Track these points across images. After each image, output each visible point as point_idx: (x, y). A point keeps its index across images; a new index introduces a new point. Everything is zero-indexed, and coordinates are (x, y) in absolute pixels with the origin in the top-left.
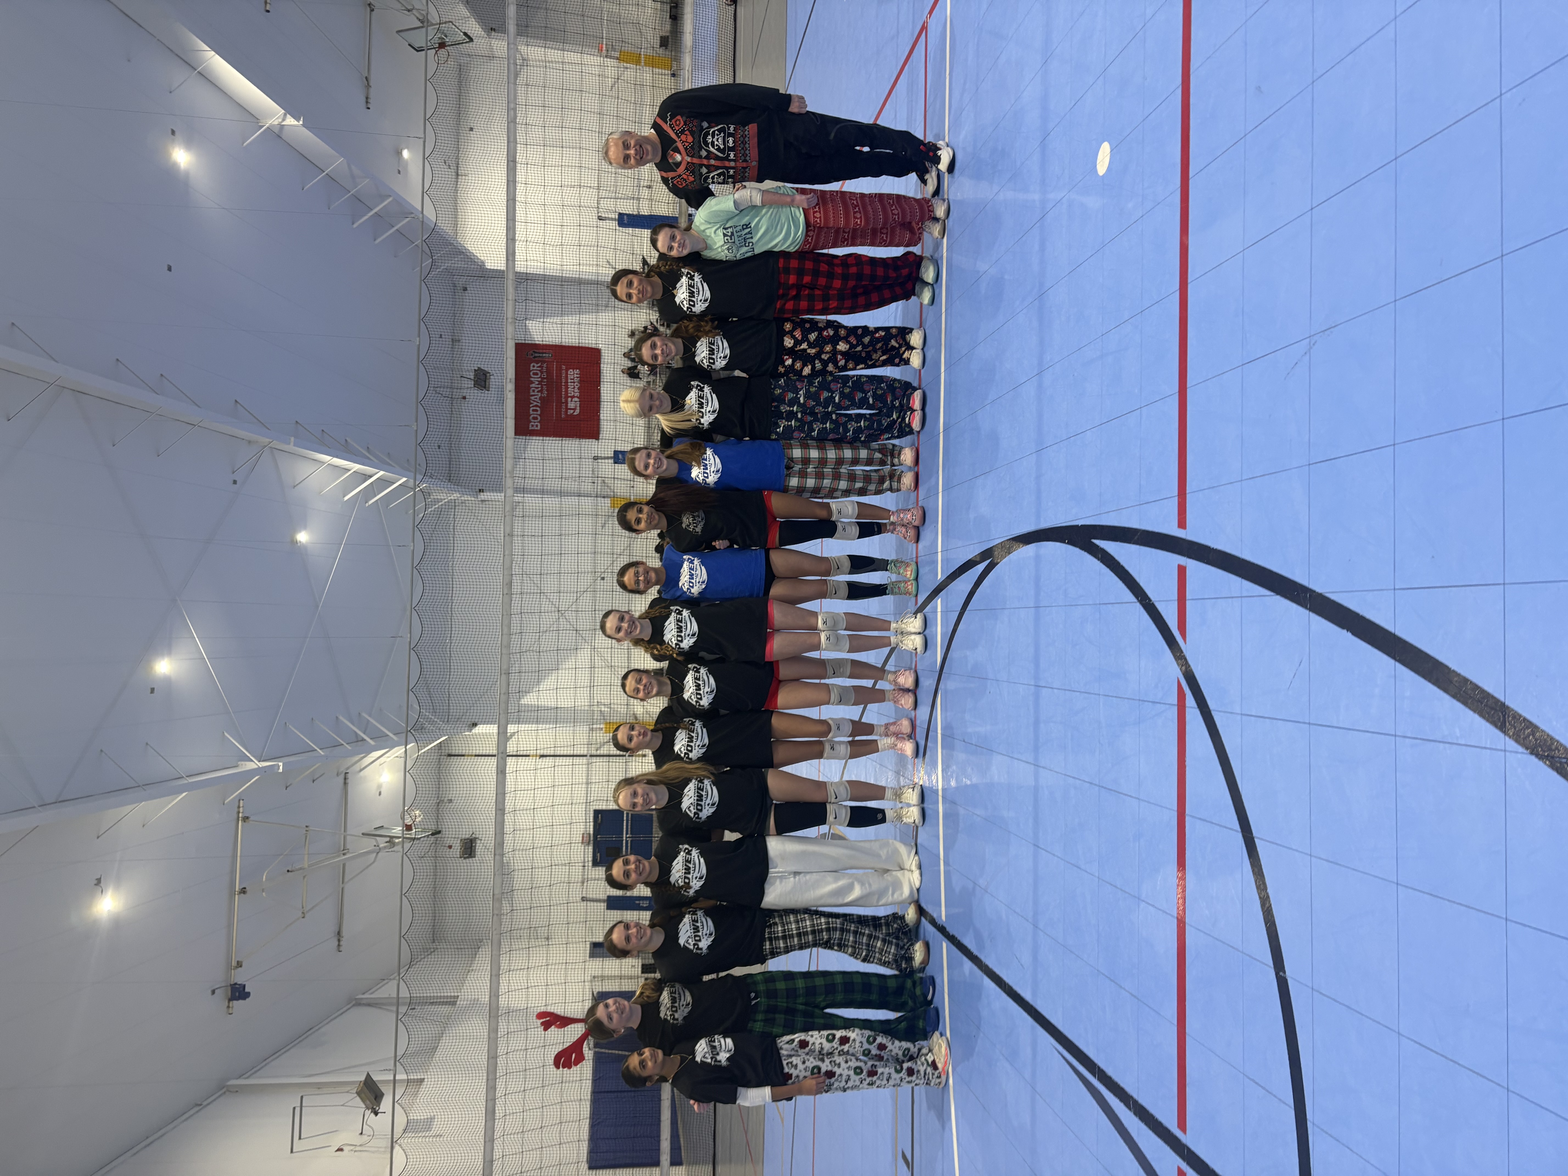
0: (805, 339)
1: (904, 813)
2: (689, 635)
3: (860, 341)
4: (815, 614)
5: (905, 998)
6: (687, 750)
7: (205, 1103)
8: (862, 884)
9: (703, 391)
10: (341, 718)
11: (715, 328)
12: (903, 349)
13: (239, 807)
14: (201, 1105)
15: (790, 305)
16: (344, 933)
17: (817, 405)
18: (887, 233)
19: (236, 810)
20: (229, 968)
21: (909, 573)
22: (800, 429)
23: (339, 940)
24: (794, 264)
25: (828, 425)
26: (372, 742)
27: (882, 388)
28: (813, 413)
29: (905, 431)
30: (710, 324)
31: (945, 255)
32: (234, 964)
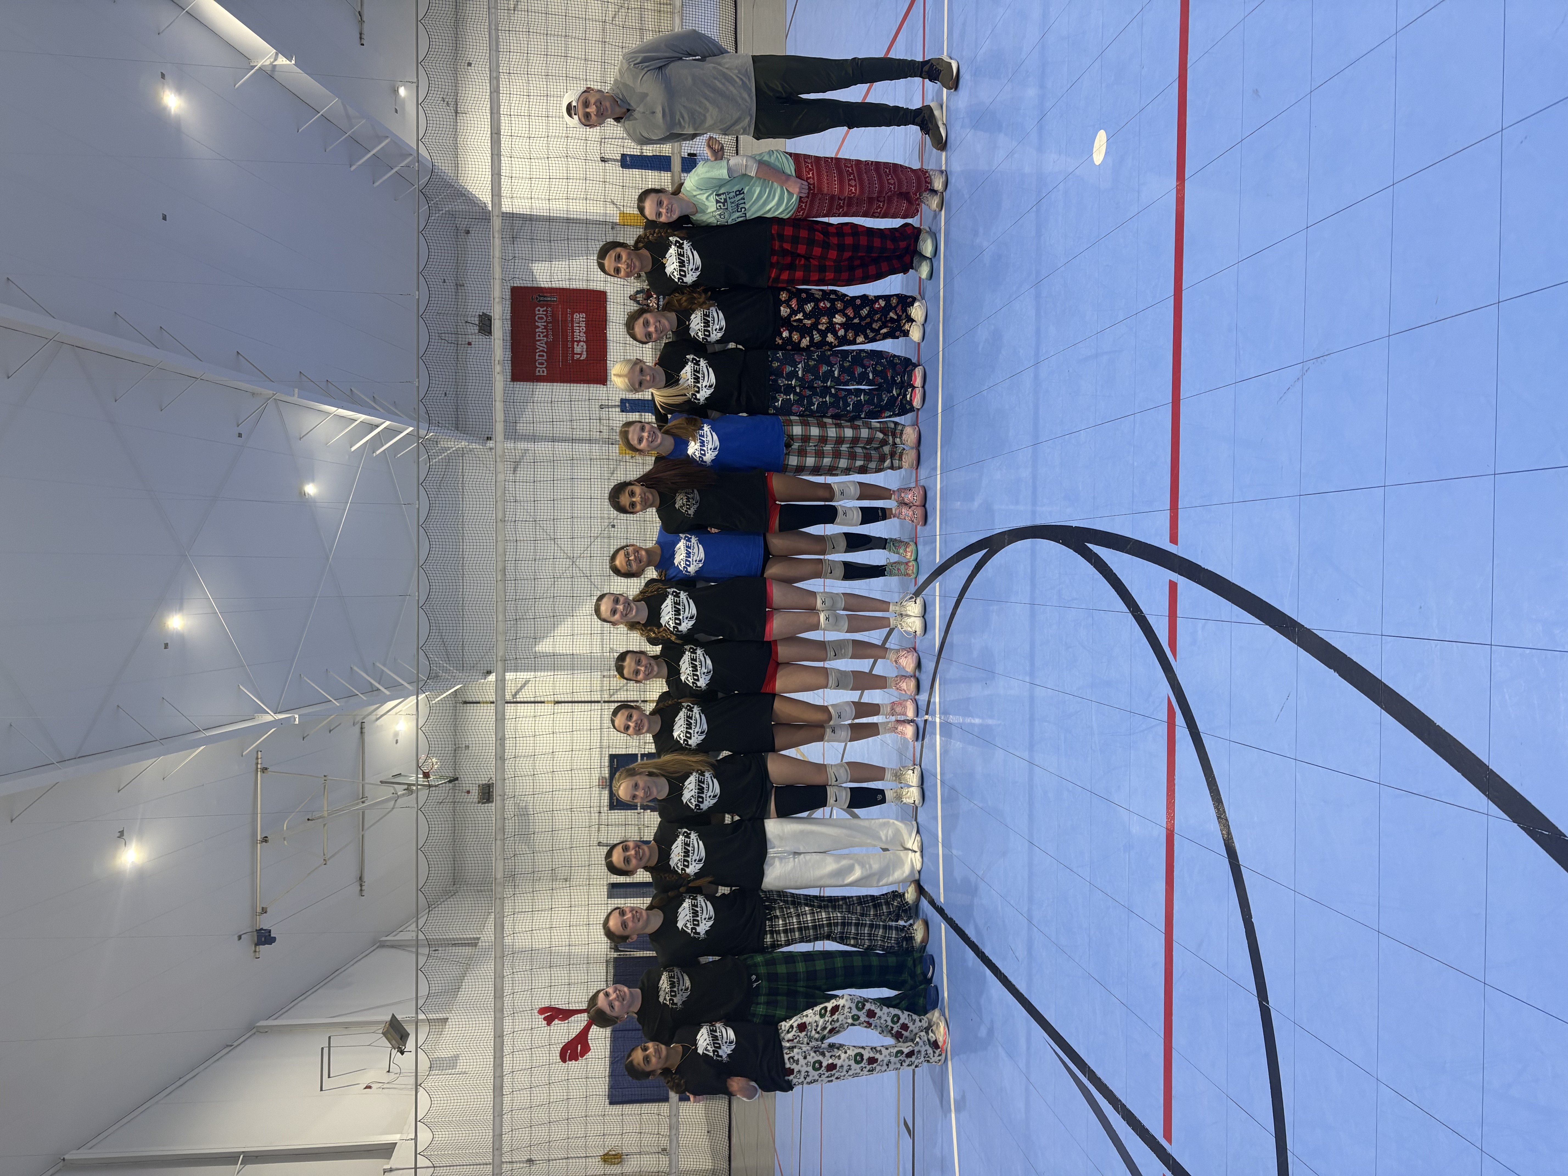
0: (801, 309)
1: (904, 793)
2: (687, 618)
3: (857, 314)
4: (813, 594)
5: (905, 976)
6: (686, 736)
7: (235, 1044)
8: (862, 866)
9: (699, 365)
10: (355, 668)
11: (710, 299)
12: (904, 321)
13: (257, 758)
14: (232, 1046)
15: (785, 276)
16: (366, 878)
17: (815, 379)
18: (884, 201)
19: (255, 761)
20: (254, 914)
21: (909, 554)
22: (799, 402)
23: (361, 886)
24: (788, 231)
25: (827, 399)
26: (387, 692)
27: (882, 364)
28: (811, 388)
29: (906, 408)
30: (703, 296)
31: (943, 228)
32: (259, 910)
